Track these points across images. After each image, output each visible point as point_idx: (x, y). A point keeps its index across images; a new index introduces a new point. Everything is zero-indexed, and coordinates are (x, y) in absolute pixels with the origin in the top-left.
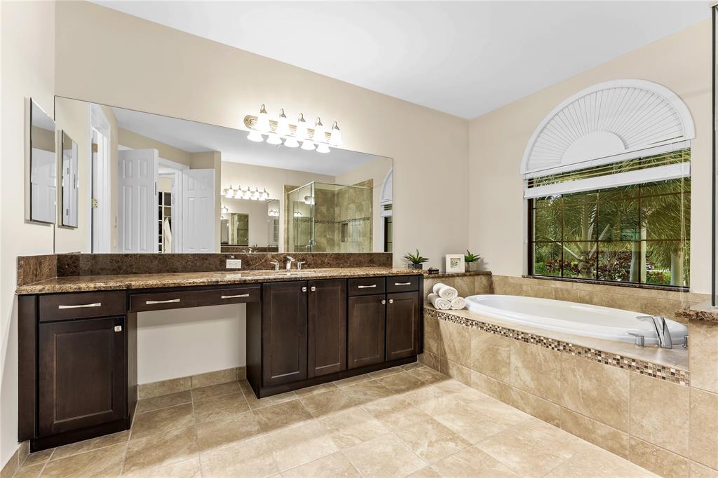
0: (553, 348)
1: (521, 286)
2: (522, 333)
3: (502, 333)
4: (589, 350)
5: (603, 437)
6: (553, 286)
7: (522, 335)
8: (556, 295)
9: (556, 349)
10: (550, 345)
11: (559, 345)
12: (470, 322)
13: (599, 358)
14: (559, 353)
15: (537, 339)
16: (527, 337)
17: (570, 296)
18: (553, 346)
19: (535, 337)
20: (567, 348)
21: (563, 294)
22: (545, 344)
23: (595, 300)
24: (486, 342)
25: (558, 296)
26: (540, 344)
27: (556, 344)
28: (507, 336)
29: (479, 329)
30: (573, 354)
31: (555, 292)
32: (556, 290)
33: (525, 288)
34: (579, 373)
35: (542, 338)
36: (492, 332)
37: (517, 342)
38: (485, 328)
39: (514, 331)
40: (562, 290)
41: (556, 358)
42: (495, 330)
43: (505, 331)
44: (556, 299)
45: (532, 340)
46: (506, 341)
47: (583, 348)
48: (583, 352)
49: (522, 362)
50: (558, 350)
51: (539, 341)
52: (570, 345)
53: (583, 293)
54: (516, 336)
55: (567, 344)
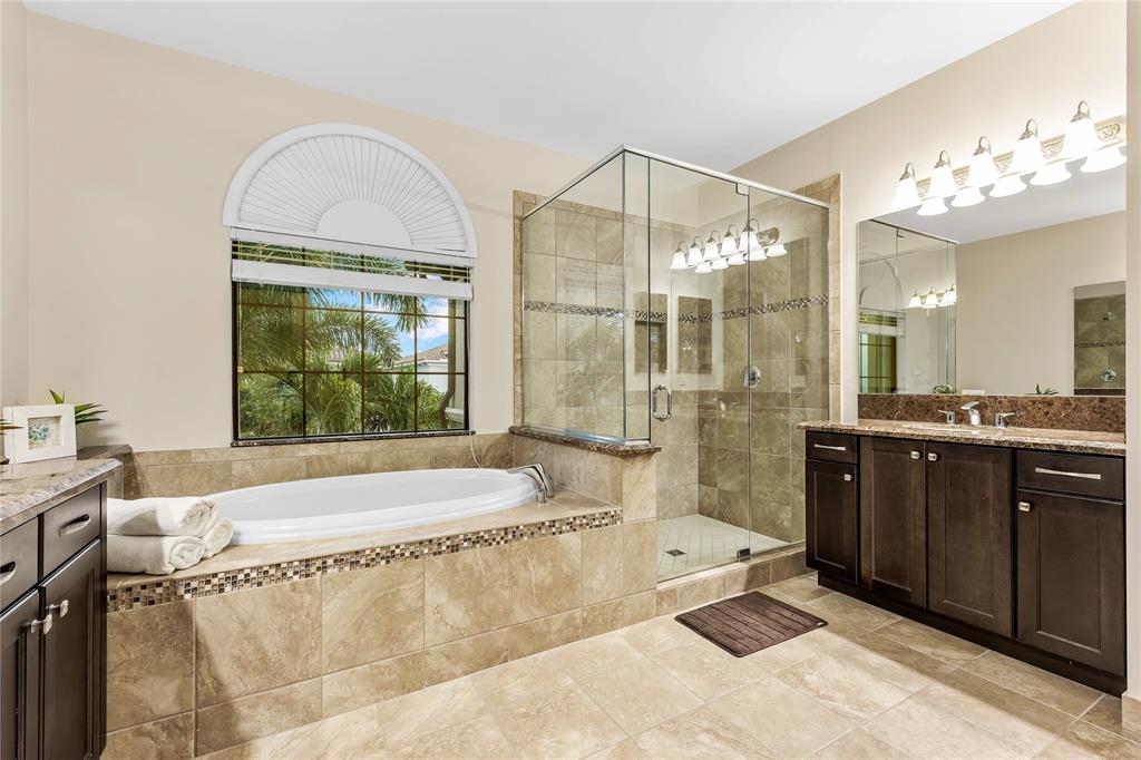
0: (498, 543)
1: (227, 465)
2: (448, 539)
3: (407, 554)
4: (543, 523)
5: (560, 631)
6: (301, 454)
7: (448, 543)
8: (307, 470)
9: (502, 542)
10: (494, 540)
11: (506, 534)
12: (319, 563)
13: (554, 530)
14: (507, 546)
15: (474, 538)
16: (456, 541)
17: (334, 466)
18: (498, 539)
19: (470, 536)
20: (518, 533)
21: (322, 466)
22: (486, 541)
23: (375, 465)
24: (366, 591)
25: (312, 471)
26: (478, 546)
27: (503, 533)
28: (417, 557)
29: (347, 568)
30: (525, 538)
31: (307, 464)
32: (309, 461)
33: (237, 469)
34: (532, 563)
35: (482, 534)
36: (383, 562)
37: (439, 560)
38: (363, 561)
39: (431, 541)
40: (319, 458)
41: (502, 555)
42: (389, 555)
43: (412, 549)
44: (309, 476)
45: (466, 544)
46: (415, 567)
47: (535, 525)
48: (537, 530)
49: (449, 591)
50: (506, 542)
51: (477, 540)
52: (521, 527)
53: (356, 458)
54: (435, 548)
55: (518, 527)
